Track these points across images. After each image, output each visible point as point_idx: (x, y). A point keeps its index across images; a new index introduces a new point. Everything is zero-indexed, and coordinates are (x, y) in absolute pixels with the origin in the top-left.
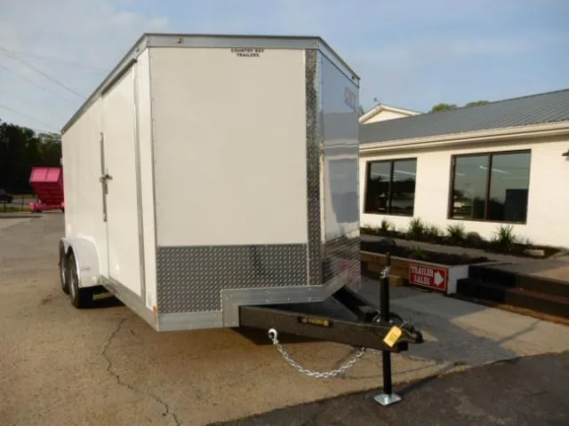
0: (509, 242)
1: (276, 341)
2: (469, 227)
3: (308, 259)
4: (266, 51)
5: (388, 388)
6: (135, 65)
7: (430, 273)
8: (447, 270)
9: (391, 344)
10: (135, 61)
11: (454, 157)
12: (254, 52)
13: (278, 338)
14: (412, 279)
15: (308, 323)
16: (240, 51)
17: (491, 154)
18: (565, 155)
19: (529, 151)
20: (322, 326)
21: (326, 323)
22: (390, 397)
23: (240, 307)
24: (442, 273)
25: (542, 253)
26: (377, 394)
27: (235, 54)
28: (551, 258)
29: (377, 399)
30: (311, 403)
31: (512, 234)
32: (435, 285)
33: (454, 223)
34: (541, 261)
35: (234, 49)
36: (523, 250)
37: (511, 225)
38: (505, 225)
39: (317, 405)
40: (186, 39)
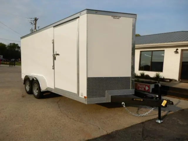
0: (159, 77)
1: (124, 106)
2: (146, 73)
3: (131, 81)
4: (121, 17)
5: (160, 118)
6: (78, 18)
7: (144, 86)
8: (150, 86)
9: (164, 105)
10: (79, 17)
11: (141, 52)
12: (118, 17)
13: (125, 105)
14: (138, 88)
15: (136, 100)
16: (114, 17)
17: (152, 51)
18: (175, 52)
19: (164, 50)
20: (141, 101)
21: (142, 100)
22: (160, 121)
23: (111, 96)
24: (148, 87)
25: (169, 80)
26: (157, 120)
27: (112, 18)
28: (171, 82)
29: (157, 121)
30: (139, 124)
31: (160, 75)
32: (146, 90)
33: (142, 72)
34: (169, 83)
35: (112, 16)
36: (163, 80)
37: (159, 73)
38: (157, 73)
39: (142, 124)
40: (98, 12)
